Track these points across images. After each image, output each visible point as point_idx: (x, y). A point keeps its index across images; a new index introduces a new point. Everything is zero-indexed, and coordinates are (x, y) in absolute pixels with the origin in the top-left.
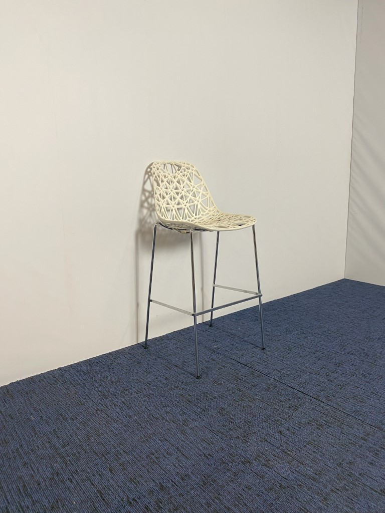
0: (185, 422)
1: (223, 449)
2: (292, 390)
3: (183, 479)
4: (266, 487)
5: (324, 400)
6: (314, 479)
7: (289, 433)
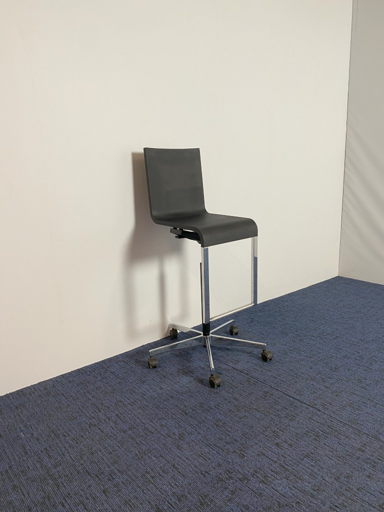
0: (181, 437)
1: (220, 465)
2: (288, 398)
3: (179, 500)
4: (265, 506)
5: (321, 408)
6: (313, 497)
7: (286, 446)
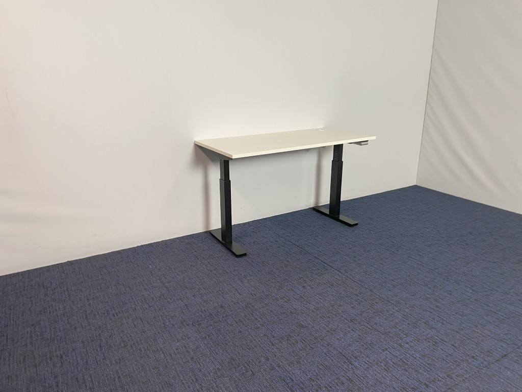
0: (245, 277)
2: (324, 264)
3: (234, 304)
4: (282, 312)
5: (343, 272)
6: (313, 311)
7: (309, 288)
